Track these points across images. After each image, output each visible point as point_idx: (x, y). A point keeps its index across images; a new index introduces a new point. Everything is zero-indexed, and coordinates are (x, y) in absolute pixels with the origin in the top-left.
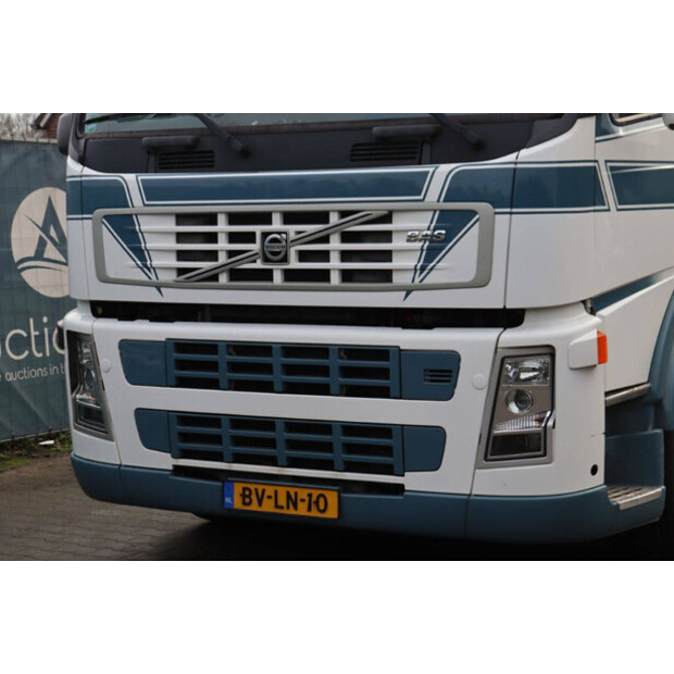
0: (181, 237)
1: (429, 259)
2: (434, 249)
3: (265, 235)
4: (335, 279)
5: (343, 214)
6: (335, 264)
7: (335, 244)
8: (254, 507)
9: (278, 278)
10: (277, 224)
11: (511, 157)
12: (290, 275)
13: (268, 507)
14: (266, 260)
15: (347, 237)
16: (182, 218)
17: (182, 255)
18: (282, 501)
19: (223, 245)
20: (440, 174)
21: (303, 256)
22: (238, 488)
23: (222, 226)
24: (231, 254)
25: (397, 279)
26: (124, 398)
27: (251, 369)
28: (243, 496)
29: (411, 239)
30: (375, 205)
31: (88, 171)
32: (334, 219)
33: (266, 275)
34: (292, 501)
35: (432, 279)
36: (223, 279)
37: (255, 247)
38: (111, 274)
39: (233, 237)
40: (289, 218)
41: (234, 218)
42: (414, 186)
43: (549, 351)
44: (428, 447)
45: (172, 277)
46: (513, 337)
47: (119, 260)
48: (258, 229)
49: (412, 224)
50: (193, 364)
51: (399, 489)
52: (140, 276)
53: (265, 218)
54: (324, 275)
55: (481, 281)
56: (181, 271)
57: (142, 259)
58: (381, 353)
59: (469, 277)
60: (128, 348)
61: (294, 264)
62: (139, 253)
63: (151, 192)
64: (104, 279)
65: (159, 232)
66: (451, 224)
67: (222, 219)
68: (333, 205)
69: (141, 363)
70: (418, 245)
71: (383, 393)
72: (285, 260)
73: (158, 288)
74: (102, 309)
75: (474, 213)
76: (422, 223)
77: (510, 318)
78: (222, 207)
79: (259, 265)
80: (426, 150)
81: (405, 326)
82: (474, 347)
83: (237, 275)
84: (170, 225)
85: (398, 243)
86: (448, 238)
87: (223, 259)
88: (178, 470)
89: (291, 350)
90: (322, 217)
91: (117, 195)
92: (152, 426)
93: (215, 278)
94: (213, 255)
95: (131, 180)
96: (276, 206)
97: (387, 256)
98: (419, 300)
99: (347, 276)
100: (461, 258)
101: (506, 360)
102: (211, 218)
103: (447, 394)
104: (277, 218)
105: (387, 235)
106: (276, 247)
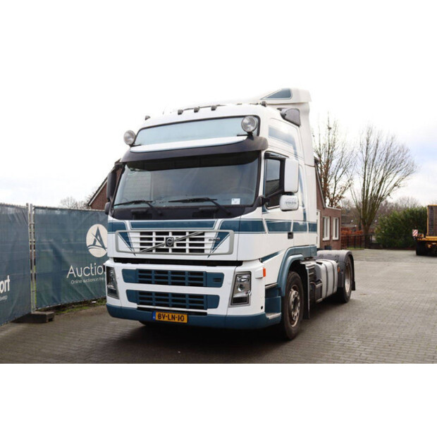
0: (141, 239)
1: (215, 246)
2: (217, 243)
3: (167, 238)
4: (187, 251)
5: (190, 233)
6: (187, 247)
7: (188, 241)
8: (162, 319)
9: (170, 251)
10: (170, 235)
11: (239, 217)
12: (174, 250)
13: (166, 319)
14: (167, 246)
15: (191, 239)
16: (142, 233)
17: (142, 244)
18: (170, 318)
19: (154, 241)
20: (219, 222)
21: (178, 245)
22: (157, 314)
23: (154, 236)
24: (156, 244)
25: (206, 252)
26: (123, 287)
27: (161, 278)
28: (159, 316)
29: (210, 240)
30: (200, 230)
31: (115, 219)
32: (187, 234)
33: (167, 250)
34: (173, 318)
35: (216, 252)
36: (154, 251)
37: (164, 242)
38: (120, 249)
39: (157, 239)
40: (174, 233)
41: (158, 233)
42: (211, 225)
43: (250, 273)
44: (214, 301)
45: (138, 250)
46: (239, 269)
47: (123, 245)
48: (165, 237)
49: (210, 236)
50: (144, 277)
51: (206, 314)
52: (129, 250)
53: (167, 233)
54: (184, 251)
55: (230, 253)
56: (141, 249)
57: (130, 245)
58: (200, 273)
59: (227, 251)
60: (125, 272)
61: (175, 247)
62: (129, 243)
63: (133, 226)
64: (118, 251)
65: (135, 237)
66: (222, 236)
67: (154, 234)
68: (187, 230)
69: (129, 276)
70: (212, 242)
71: (201, 285)
72: (173, 246)
73: (134, 254)
74: (117, 260)
75: (228, 233)
76: (213, 236)
77: (239, 263)
78: (154, 230)
79: (165, 247)
80: (214, 215)
81: (208, 266)
82: (228, 272)
83: (158, 250)
84: (138, 235)
85: (206, 241)
86: (221, 240)
87: (154, 245)
88: (139, 308)
89: (174, 272)
90: (184, 233)
91: (123, 227)
92: (131, 295)
93: (151, 251)
94: (151, 244)
95: (127, 223)
96: (170, 230)
97: (203, 245)
98: (212, 258)
99: (191, 251)
100: (224, 246)
101: (237, 276)
102: (151, 234)
103: (220, 286)
104: (170, 234)
105: (203, 239)
106: (170, 242)
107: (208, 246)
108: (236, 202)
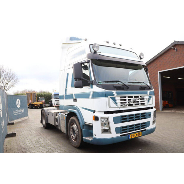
0: (121, 100)
1: (148, 102)
4: (140, 105)
5: (141, 96)
6: (140, 103)
7: (140, 100)
8: (133, 137)
9: (134, 105)
10: (134, 98)
12: (136, 105)
13: (134, 137)
14: (133, 103)
16: (121, 97)
17: (121, 103)
18: (136, 136)
19: (127, 101)
20: (148, 92)
22: (130, 135)
23: (127, 98)
24: (129, 102)
25: (145, 104)
27: (131, 118)
28: (131, 136)
29: (147, 99)
34: (137, 135)
35: (149, 104)
37: (132, 101)
40: (135, 97)
41: (129, 97)
42: (146, 93)
44: (148, 124)
47: (112, 104)
48: (132, 99)
49: (146, 97)
50: (124, 119)
51: (146, 130)
52: (116, 106)
53: (132, 97)
54: (138, 104)
56: (121, 105)
57: (116, 104)
58: (144, 113)
59: (152, 103)
61: (136, 103)
62: (116, 103)
63: (118, 93)
64: (110, 107)
65: (118, 99)
67: (127, 97)
68: (139, 95)
71: (145, 118)
73: (119, 108)
75: (151, 96)
76: (148, 97)
77: (152, 108)
78: (127, 96)
81: (145, 110)
83: (129, 105)
85: (145, 100)
86: (150, 99)
88: (121, 136)
90: (138, 97)
91: (112, 94)
93: (127, 106)
94: (126, 103)
95: (114, 92)
96: (133, 95)
98: (148, 106)
99: (141, 104)
102: (125, 97)
103: (150, 117)
105: (144, 99)
106: (134, 101)
107: (146, 101)
108: (148, 84)
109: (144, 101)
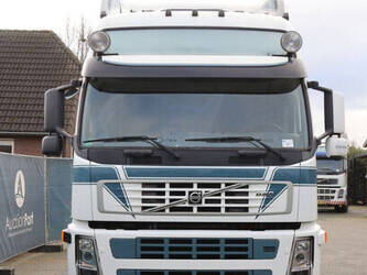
0: (144, 193)
1: (266, 203)
2: (269, 198)
3: (190, 193)
4: (223, 210)
5: (227, 185)
6: (223, 205)
7: (223, 197)
9: (195, 210)
10: (195, 188)
11: (297, 165)
12: (200, 209)
14: (190, 203)
15: (227, 194)
16: (144, 185)
17: (144, 201)
19: (167, 196)
20: (271, 170)
21: (207, 201)
23: (167, 189)
24: (171, 200)
25: (251, 211)
29: (258, 195)
30: (243, 181)
32: (223, 186)
33: (190, 209)
35: (268, 210)
36: (167, 211)
37: (186, 197)
38: (106, 208)
39: (172, 193)
40: (200, 185)
41: (172, 185)
45: (139, 210)
46: (300, 233)
47: (111, 201)
48: (187, 190)
49: (257, 190)
50: (150, 249)
52: (123, 210)
53: (190, 185)
54: (218, 209)
55: (288, 212)
56: (144, 208)
57: (124, 202)
58: (245, 241)
59: (283, 210)
60: (114, 243)
61: (204, 205)
62: (123, 200)
63: (130, 173)
64: (102, 211)
65: (134, 191)
66: (275, 190)
67: (167, 186)
68: (223, 181)
69: (119, 248)
70: (261, 197)
71: (245, 257)
72: (200, 203)
73: (133, 215)
75: (285, 185)
76: (263, 189)
78: (167, 180)
79: (187, 205)
80: (262, 160)
82: (284, 237)
83: (173, 209)
84: (140, 188)
85: (251, 197)
86: (275, 195)
87: (167, 202)
89: (201, 240)
90: (218, 185)
91: (114, 175)
93: (164, 211)
94: (163, 201)
95: (120, 169)
96: (195, 181)
98: (262, 219)
100: (280, 202)
101: (296, 243)
102: (163, 185)
103: (273, 257)
104: (195, 185)
105: (246, 194)
106: (196, 197)
107: (254, 203)
108: (288, 144)
109: (246, 201)
